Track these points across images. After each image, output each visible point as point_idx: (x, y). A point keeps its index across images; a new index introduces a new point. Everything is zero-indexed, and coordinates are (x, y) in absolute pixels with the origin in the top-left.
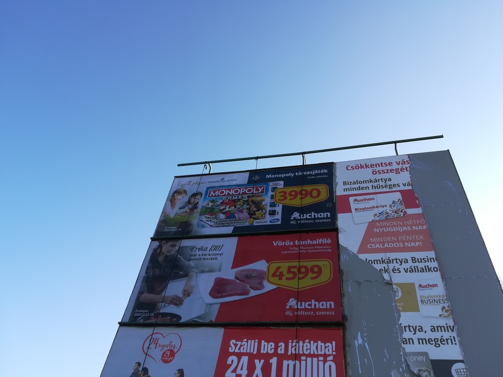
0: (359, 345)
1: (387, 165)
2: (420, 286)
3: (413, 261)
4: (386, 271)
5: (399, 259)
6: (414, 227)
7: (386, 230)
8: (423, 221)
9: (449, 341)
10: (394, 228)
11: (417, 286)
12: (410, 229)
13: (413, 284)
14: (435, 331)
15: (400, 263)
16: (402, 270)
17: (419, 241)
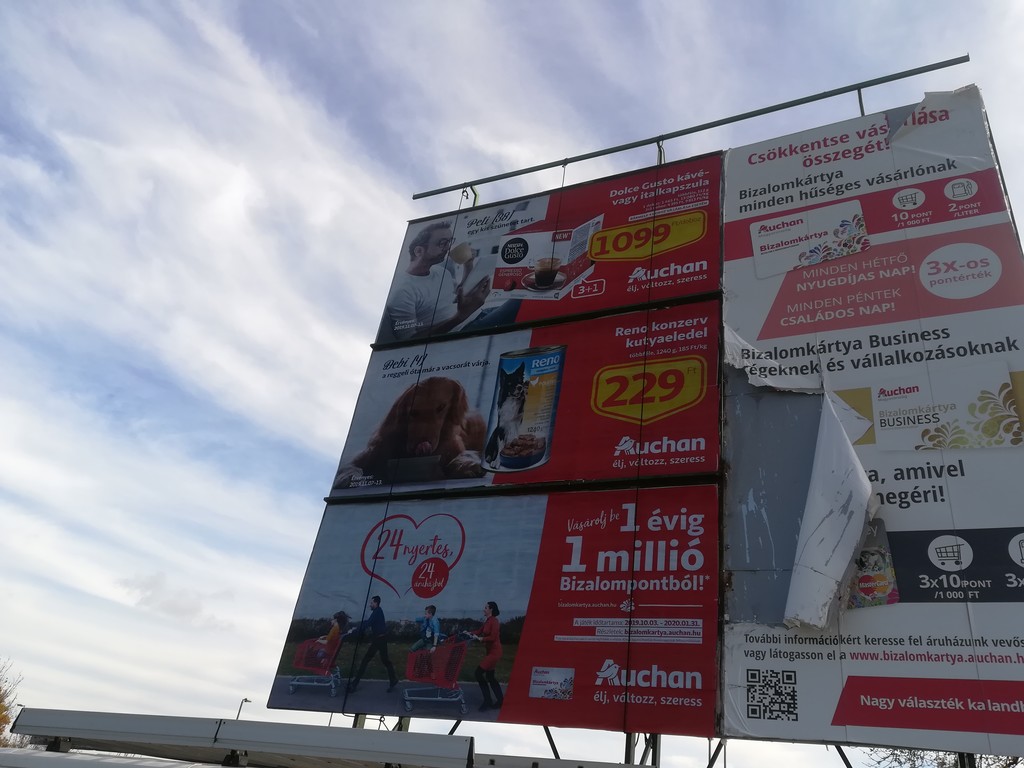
0: (750, 513)
1: (836, 142)
2: (882, 392)
3: (871, 344)
4: (815, 368)
5: (844, 343)
6: (881, 272)
7: (821, 284)
8: (902, 258)
9: (930, 496)
10: (839, 279)
11: (875, 393)
12: (873, 277)
13: (868, 390)
14: (903, 478)
15: (844, 351)
16: (848, 364)
17: (889, 301)
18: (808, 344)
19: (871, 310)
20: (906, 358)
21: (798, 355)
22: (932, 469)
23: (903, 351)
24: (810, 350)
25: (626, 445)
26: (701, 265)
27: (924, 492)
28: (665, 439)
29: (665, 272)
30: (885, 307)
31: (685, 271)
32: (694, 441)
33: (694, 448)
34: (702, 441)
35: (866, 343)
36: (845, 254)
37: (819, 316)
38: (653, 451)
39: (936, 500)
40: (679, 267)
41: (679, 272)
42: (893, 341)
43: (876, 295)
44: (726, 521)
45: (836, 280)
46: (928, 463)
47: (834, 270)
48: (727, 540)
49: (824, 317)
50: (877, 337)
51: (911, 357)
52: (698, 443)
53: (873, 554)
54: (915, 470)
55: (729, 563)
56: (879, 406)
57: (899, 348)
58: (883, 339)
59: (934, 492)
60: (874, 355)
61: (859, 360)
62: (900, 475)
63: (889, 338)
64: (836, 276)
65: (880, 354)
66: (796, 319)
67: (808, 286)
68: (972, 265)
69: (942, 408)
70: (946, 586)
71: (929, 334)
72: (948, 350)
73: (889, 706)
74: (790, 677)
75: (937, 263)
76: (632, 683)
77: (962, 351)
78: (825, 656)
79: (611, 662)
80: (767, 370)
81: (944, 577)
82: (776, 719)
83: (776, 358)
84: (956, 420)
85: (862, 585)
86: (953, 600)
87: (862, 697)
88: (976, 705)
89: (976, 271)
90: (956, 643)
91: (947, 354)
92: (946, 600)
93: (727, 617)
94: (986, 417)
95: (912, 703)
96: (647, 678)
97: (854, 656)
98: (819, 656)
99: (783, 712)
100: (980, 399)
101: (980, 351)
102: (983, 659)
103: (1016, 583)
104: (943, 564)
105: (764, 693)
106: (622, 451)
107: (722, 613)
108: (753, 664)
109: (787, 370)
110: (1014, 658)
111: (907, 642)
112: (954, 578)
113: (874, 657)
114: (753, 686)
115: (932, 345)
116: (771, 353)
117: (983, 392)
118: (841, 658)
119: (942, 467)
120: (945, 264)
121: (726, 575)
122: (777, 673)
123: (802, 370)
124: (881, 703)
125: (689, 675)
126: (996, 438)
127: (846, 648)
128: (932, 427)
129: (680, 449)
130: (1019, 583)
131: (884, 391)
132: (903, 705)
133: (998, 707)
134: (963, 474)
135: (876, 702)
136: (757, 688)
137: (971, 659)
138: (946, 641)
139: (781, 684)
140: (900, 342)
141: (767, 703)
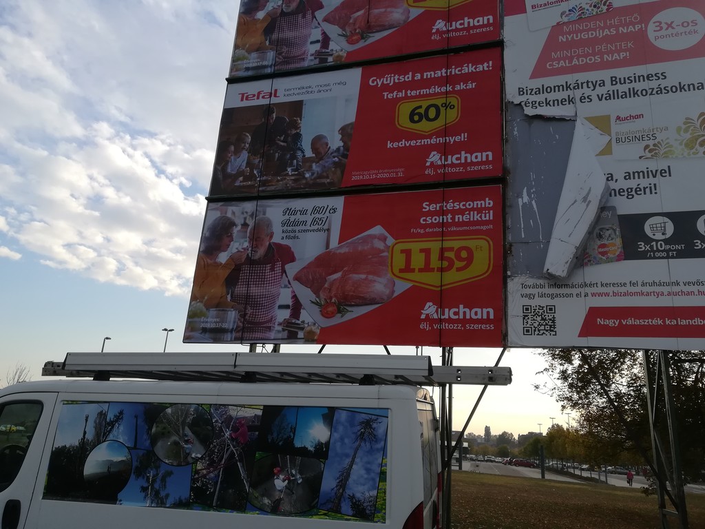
0: (524, 204)
2: (618, 118)
3: (612, 83)
4: (571, 101)
5: (592, 82)
6: (621, 28)
7: (577, 37)
8: (636, 18)
9: (648, 190)
10: (590, 33)
11: (613, 119)
12: (615, 32)
13: (608, 117)
14: (630, 178)
15: (592, 88)
16: (595, 98)
17: (625, 51)
18: (567, 82)
19: (612, 58)
20: (635, 94)
21: (559, 91)
22: (650, 173)
23: (633, 88)
24: (568, 87)
25: (435, 157)
26: (488, 20)
27: (644, 188)
28: (463, 153)
29: (461, 24)
30: (622, 55)
31: (476, 24)
32: (484, 154)
33: (484, 159)
34: (490, 154)
35: (608, 82)
36: (594, 13)
37: (575, 62)
38: (455, 161)
39: (651, 193)
40: (471, 20)
41: (471, 25)
42: (627, 81)
43: (616, 46)
44: (508, 210)
45: (588, 34)
46: (647, 168)
47: (587, 26)
48: (509, 223)
49: (579, 61)
50: (616, 78)
51: (639, 93)
52: (487, 156)
53: (608, 230)
54: (638, 173)
55: (510, 238)
56: (616, 128)
57: (631, 86)
58: (620, 79)
59: (650, 187)
60: (613, 91)
61: (602, 95)
62: (628, 176)
63: (624, 78)
64: (588, 31)
65: (617, 90)
66: (558, 64)
67: (567, 38)
68: (685, 24)
69: (658, 129)
70: (655, 249)
71: (652, 76)
72: (665, 88)
73: (615, 324)
74: (552, 309)
75: (660, 23)
76: (446, 316)
77: (674, 89)
78: (575, 296)
79: (431, 304)
80: (537, 103)
81: (654, 243)
82: (542, 335)
83: (543, 93)
84: (668, 138)
85: (600, 250)
86: (659, 258)
87: (598, 320)
88: (671, 322)
89: (688, 29)
90: (660, 285)
91: (664, 91)
92: (655, 258)
93: (509, 273)
94: (688, 136)
95: (630, 322)
96: (456, 313)
97: (593, 295)
98: (571, 295)
99: (547, 331)
100: (685, 123)
101: (687, 89)
102: (676, 294)
103: (700, 246)
104: (654, 235)
105: (534, 320)
106: (432, 163)
107: (505, 271)
108: (527, 302)
109: (551, 103)
110: (696, 293)
111: (628, 284)
112: (661, 244)
113: (607, 294)
114: (527, 316)
115: (654, 84)
116: (539, 89)
117: (687, 119)
118: (585, 296)
119: (656, 171)
120: (666, 23)
121: (508, 246)
122: (543, 307)
123: (562, 102)
124: (611, 323)
125: (485, 310)
126: (694, 150)
127: (588, 290)
128: (651, 143)
129: (474, 160)
130: (702, 246)
131: (620, 117)
132: (624, 323)
133: (684, 322)
134: (670, 176)
135: (607, 322)
136: (530, 317)
137: (669, 294)
138: (654, 284)
139: (545, 314)
140: (632, 81)
141: (536, 325)
